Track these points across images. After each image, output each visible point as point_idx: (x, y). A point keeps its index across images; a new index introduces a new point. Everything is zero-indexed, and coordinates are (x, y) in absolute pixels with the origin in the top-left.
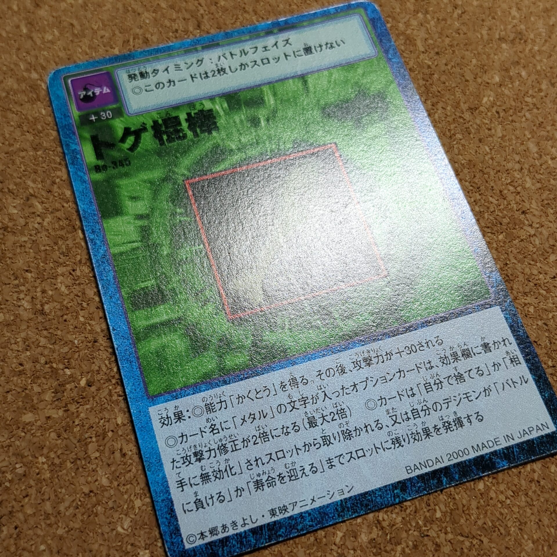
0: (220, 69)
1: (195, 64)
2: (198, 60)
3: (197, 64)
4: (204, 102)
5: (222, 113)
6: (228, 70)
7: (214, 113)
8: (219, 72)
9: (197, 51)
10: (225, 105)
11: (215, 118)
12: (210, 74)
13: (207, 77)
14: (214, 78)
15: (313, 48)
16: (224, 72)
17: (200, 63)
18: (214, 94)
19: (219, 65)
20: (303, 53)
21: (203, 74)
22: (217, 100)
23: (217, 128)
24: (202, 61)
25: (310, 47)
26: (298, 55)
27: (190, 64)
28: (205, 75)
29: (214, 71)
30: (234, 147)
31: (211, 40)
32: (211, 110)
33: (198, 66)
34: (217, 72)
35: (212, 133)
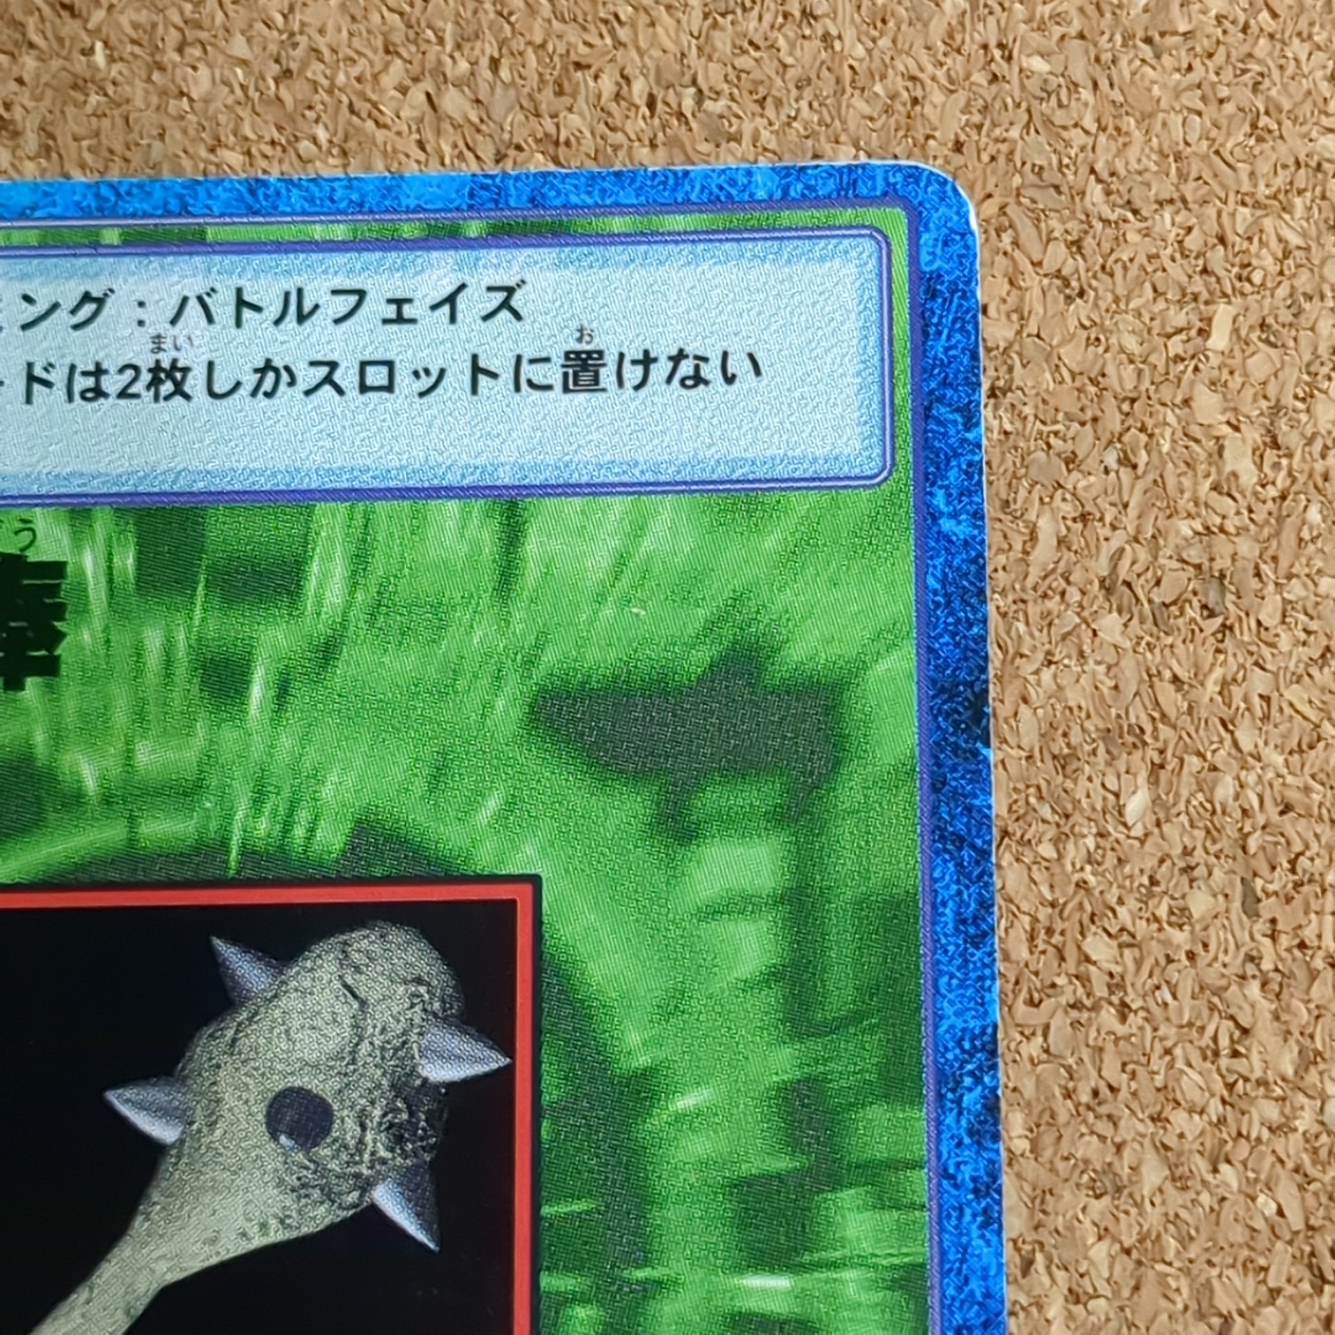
0: (166, 364)
1: (62, 316)
2: (87, 297)
3: (73, 312)
4: (42, 519)
5: (97, 593)
6: (195, 383)
7: (65, 584)
8: (155, 383)
9: (95, 247)
10: (127, 561)
11: (59, 611)
12: (112, 384)
13: (98, 393)
14: (123, 402)
15: (611, 359)
16: (179, 390)
17: (89, 308)
18: (96, 487)
19: (168, 344)
20: (556, 379)
21: (85, 374)
22: (103, 522)
23: (50, 668)
24: (100, 302)
25: (601, 354)
26: (530, 383)
27: (41, 307)
28: (90, 382)
29: (136, 369)
30: (91, 784)
31: (174, 205)
32: (57, 569)
33: (76, 327)
34: (146, 377)
35: (21, 687)
